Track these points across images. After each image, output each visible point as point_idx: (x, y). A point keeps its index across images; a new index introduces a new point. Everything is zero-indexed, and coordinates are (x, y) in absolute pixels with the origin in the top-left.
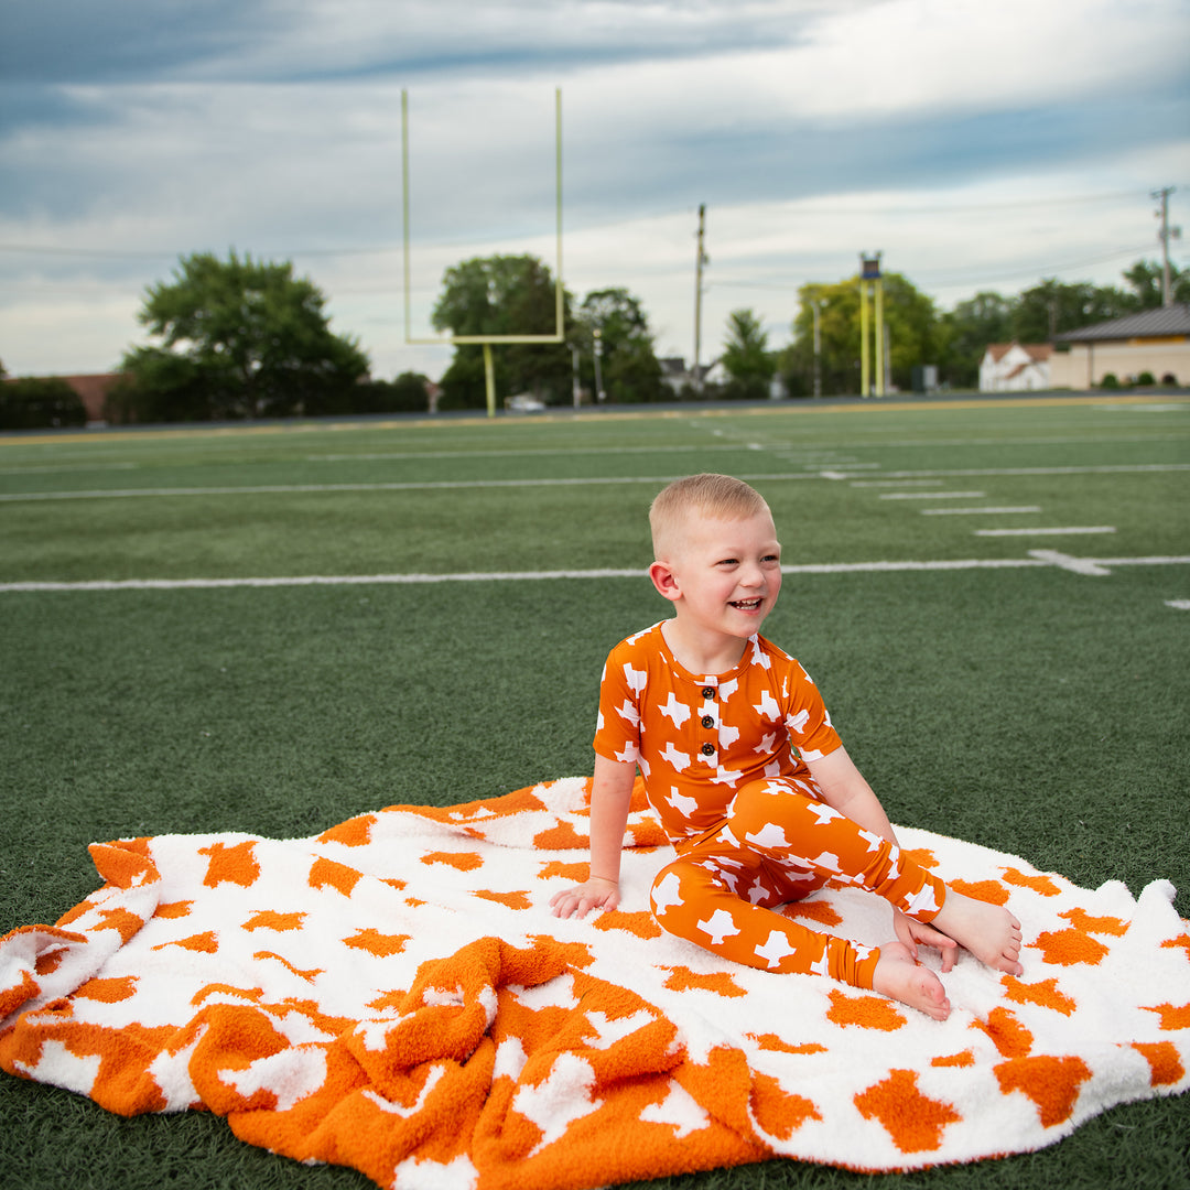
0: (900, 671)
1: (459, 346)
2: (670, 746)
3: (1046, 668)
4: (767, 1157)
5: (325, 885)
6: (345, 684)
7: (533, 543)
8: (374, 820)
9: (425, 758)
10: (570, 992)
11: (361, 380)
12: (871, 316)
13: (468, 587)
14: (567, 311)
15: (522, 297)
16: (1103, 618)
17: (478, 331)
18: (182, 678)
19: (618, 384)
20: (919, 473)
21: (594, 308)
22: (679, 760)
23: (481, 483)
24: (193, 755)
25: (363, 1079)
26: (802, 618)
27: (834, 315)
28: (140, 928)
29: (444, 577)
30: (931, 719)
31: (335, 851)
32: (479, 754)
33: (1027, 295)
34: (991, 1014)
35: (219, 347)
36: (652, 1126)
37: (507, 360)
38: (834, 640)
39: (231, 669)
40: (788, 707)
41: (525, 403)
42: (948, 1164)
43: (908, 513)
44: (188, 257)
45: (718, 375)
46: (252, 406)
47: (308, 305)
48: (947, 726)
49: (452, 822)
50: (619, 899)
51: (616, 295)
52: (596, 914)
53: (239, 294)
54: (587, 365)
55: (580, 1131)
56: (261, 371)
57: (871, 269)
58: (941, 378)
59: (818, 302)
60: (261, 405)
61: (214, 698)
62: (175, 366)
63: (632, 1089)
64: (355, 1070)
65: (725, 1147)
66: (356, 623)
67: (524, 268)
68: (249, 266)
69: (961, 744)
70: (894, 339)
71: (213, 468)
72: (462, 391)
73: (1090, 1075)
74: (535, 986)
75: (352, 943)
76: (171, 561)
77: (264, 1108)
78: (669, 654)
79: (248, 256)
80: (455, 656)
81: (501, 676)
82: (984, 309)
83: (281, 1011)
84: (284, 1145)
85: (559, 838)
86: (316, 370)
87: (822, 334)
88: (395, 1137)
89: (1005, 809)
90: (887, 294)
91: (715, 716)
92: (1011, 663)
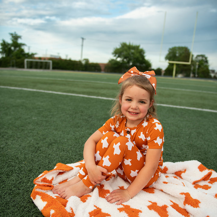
1: (170, 64)
11: (150, 68)
14: (192, 58)
15: (183, 55)
17: (173, 60)
19: (200, 74)
21: (198, 58)
35: (125, 60)
37: (179, 67)
41: (180, 76)
44: (122, 43)
47: (142, 54)
51: (203, 56)
53: (130, 50)
54: (194, 70)
56: (132, 65)
67: (184, 49)
68: (132, 45)
72: (169, 72)
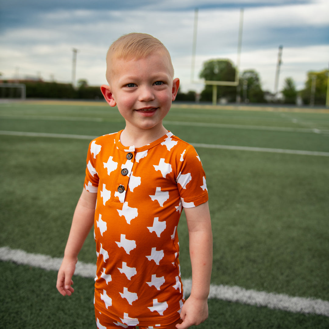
1: (206, 84)
2: (104, 186)
17: (212, 80)
41: (223, 101)
45: (280, 96)
51: (252, 72)
54: (242, 91)
72: (206, 97)
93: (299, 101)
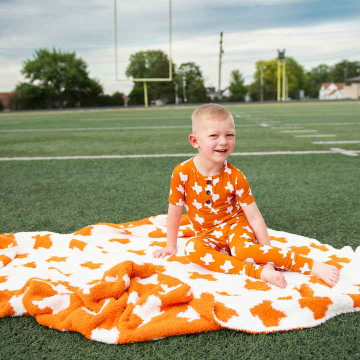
0: (281, 185)
1: (135, 82)
2: (195, 200)
3: (333, 183)
4: (219, 328)
5: (74, 248)
6: (87, 189)
7: (157, 146)
8: (93, 228)
9: (113, 211)
10: (156, 279)
11: (100, 95)
12: (281, 73)
13: (133, 160)
14: (173, 70)
15: (157, 65)
16: (354, 169)
17: (142, 77)
18: (31, 187)
19: (191, 96)
20: (295, 124)
21: (183, 69)
22: (198, 206)
23: (141, 128)
24: (33, 210)
25: (83, 304)
26: (249, 168)
27: (268, 72)
28: (10, 262)
29: (125, 156)
30: (290, 199)
31: (79, 237)
32: (133, 210)
33: (337, 65)
34: (301, 286)
35: (50, 83)
36: (181, 318)
37: (152, 88)
38: (259, 175)
39: (48, 184)
40: (237, 188)
41: (158, 102)
42: (281, 331)
43: (290, 137)
44: (38, 50)
45: (227, 94)
46: (62, 104)
47: (81, 68)
48: (296, 201)
49: (120, 228)
50: (176, 252)
51: (191, 65)
52: (168, 257)
53: (56, 63)
54: (181, 90)
55: (155, 320)
56: (65, 91)
57: (281, 56)
58: (306, 95)
59: (263, 67)
60: (65, 103)
61: (41, 194)
62: (34, 90)
63: (175, 308)
64: (80, 302)
65: (205, 325)
66: (93, 170)
67: (158, 55)
68: (60, 54)
69: (300, 207)
70: (290, 81)
71: (46, 123)
72: (136, 99)
73: (332, 303)
74: (145, 278)
75: (83, 265)
76: (30, 152)
77: (48, 313)
78: (195, 169)
79: (60, 50)
80: (127, 180)
81: (142, 186)
82: (322, 70)
83: (56, 284)
84: (54, 325)
85: (157, 234)
86: (84, 91)
87: (264, 79)
88: (91, 321)
89: (313, 225)
90: (287, 65)
91: (211, 190)
92: (320, 182)
93: (247, 98)
